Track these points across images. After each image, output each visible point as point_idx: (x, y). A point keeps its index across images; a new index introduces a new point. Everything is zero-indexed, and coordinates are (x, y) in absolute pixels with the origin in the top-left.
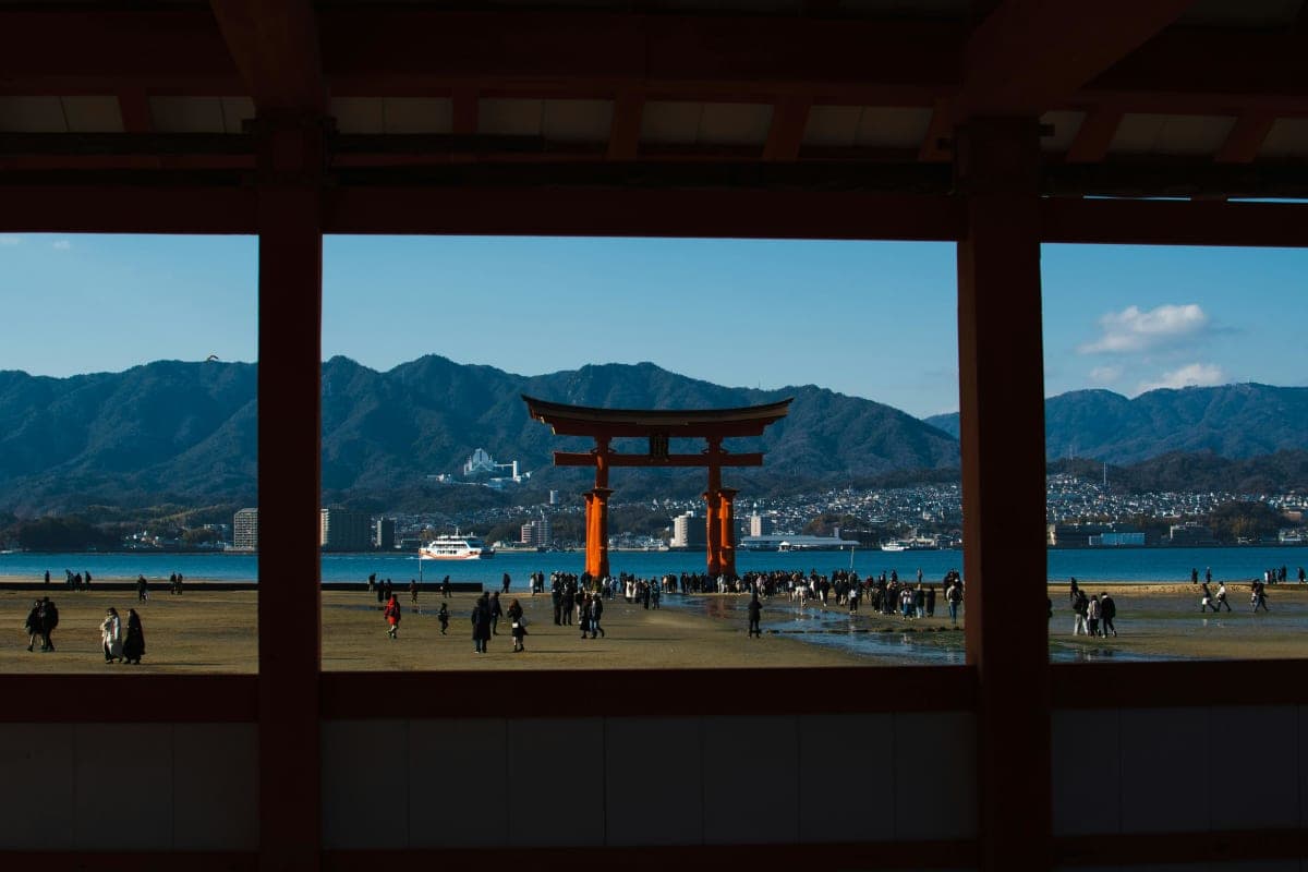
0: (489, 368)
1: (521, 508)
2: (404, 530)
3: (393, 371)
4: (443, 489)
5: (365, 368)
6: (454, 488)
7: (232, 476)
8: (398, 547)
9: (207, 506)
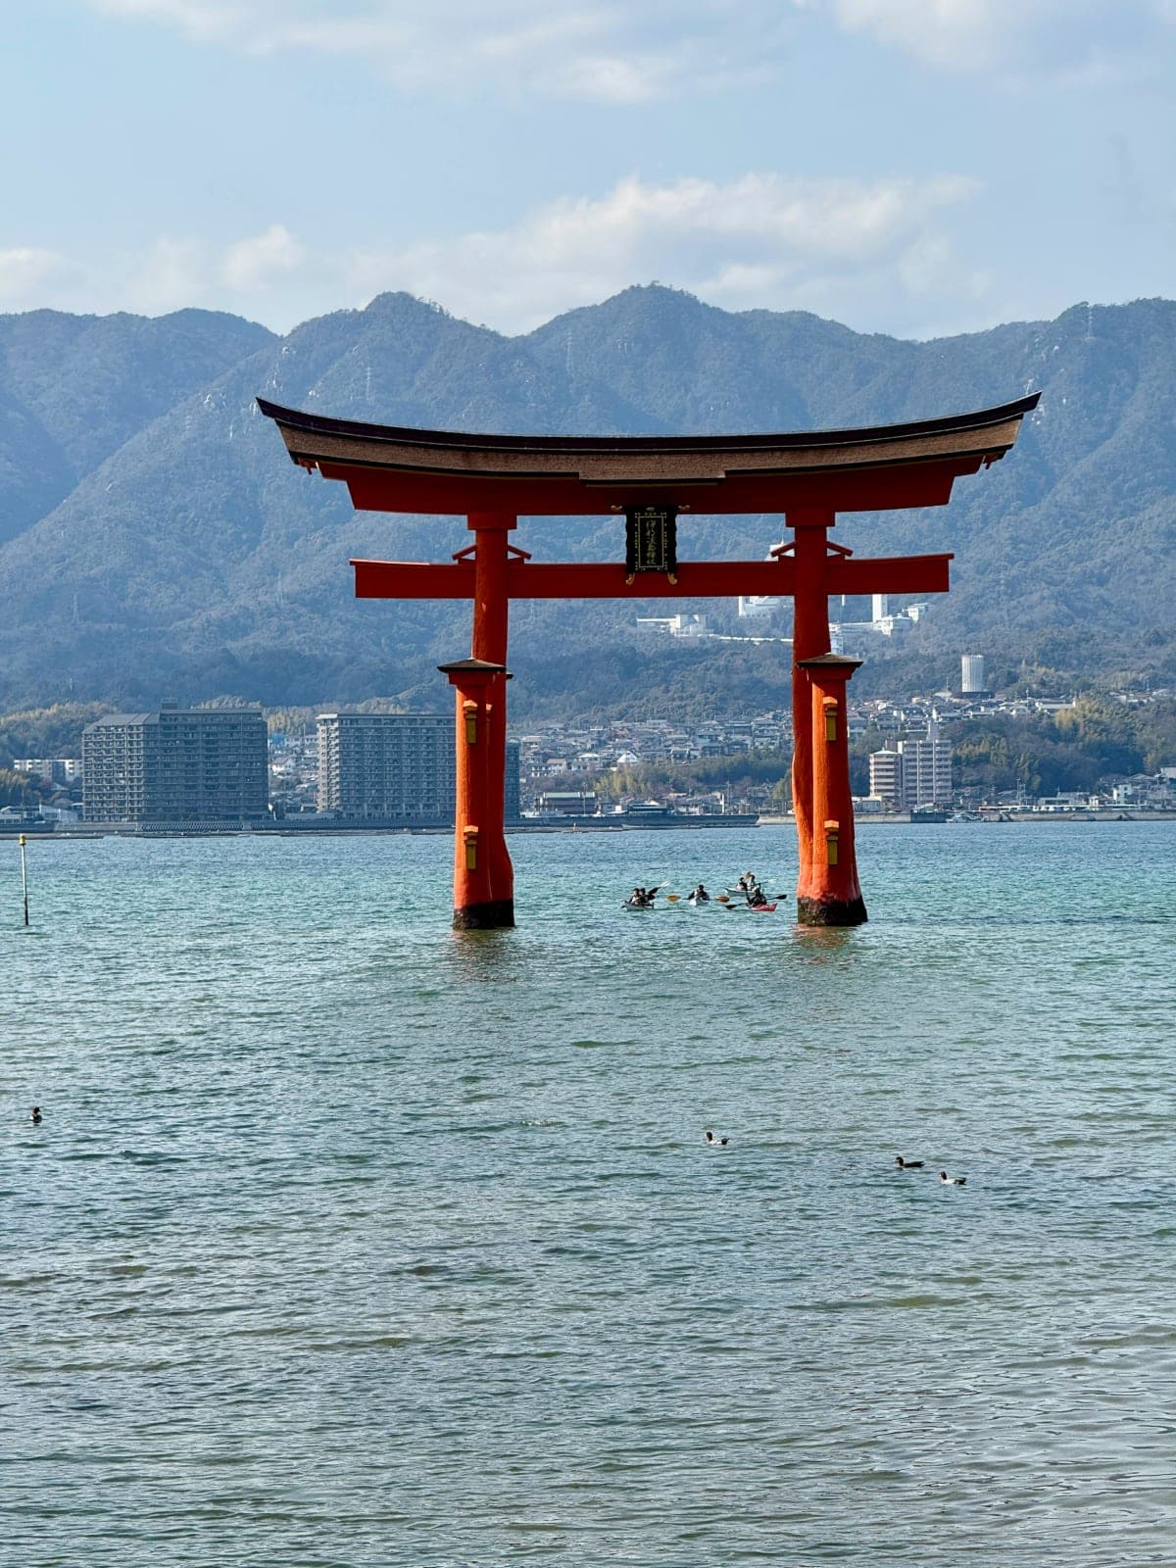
0: (807, 318)
1: (882, 706)
2: (558, 768)
3: (543, 332)
4: (670, 655)
5: (464, 324)
6: (706, 652)
7: (103, 627)
8: (529, 815)
9: (27, 709)
